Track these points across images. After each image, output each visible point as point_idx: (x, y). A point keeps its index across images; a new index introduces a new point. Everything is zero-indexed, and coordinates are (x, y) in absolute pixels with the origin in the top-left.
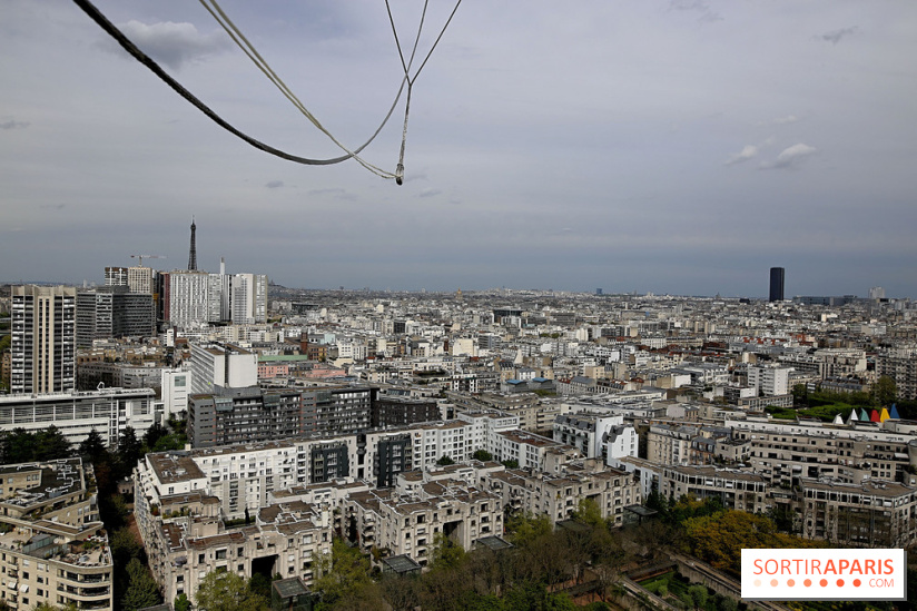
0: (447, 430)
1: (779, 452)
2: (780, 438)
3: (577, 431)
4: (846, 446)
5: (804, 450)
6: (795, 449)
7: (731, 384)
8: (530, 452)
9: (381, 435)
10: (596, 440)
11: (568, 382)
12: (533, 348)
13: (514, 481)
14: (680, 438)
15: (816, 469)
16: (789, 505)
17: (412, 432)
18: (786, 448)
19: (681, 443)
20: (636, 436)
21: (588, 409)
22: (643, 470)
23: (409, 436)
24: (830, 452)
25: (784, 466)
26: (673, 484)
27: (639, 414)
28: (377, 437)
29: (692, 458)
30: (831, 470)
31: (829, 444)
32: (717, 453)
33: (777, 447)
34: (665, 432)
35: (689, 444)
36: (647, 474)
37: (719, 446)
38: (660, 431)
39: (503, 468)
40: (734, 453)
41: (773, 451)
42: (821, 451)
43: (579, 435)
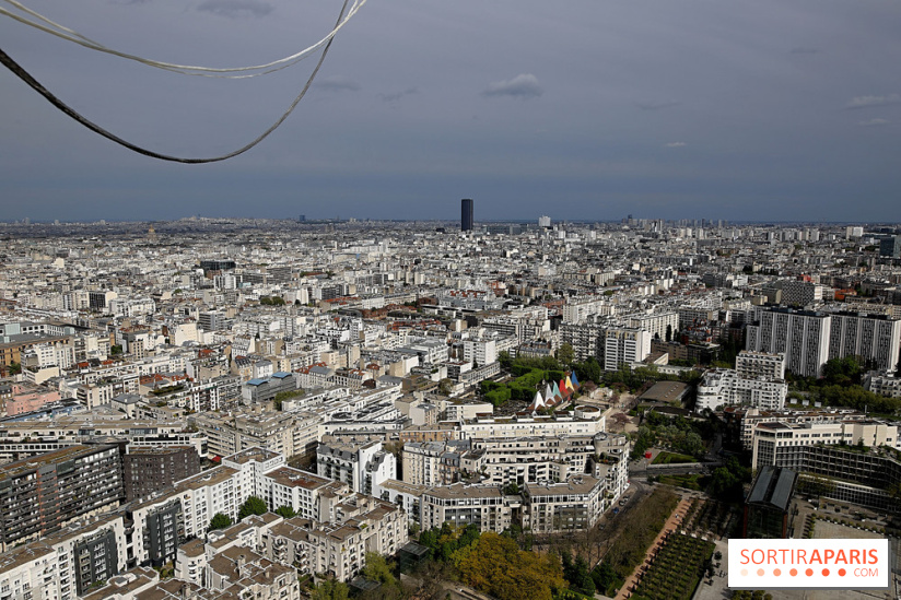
0: (217, 485)
1: (507, 456)
2: (507, 444)
3: (342, 462)
4: (554, 443)
5: (524, 453)
6: (518, 453)
7: (452, 360)
8: (303, 495)
9: (149, 508)
10: (359, 469)
11: (307, 373)
12: (262, 327)
13: (296, 537)
14: (431, 456)
15: (534, 467)
16: (520, 509)
17: (181, 496)
18: (512, 453)
19: (432, 460)
20: (394, 460)
21: (344, 427)
22: (405, 495)
23: (178, 502)
24: (543, 452)
25: (511, 468)
26: (432, 507)
27: (389, 427)
28: (144, 512)
29: (441, 471)
30: (544, 467)
31: (542, 445)
32: (462, 467)
33: (506, 453)
34: (417, 450)
35: (439, 460)
36: (409, 499)
37: (463, 460)
38: (412, 449)
39: (281, 519)
40: (475, 466)
41: (503, 456)
42: (537, 452)
43: (343, 465)
